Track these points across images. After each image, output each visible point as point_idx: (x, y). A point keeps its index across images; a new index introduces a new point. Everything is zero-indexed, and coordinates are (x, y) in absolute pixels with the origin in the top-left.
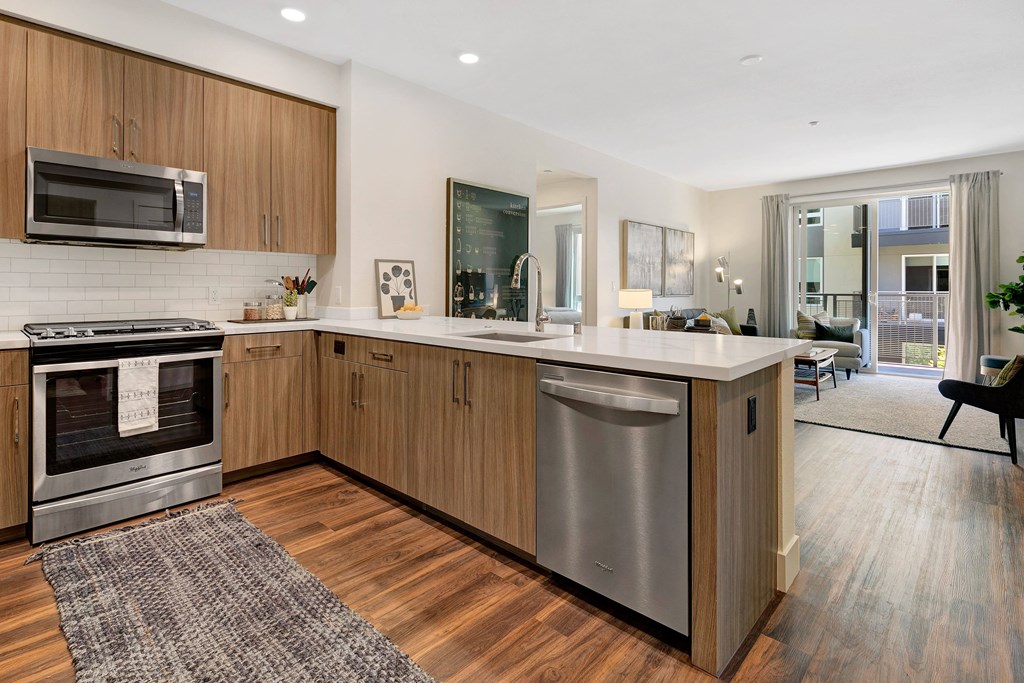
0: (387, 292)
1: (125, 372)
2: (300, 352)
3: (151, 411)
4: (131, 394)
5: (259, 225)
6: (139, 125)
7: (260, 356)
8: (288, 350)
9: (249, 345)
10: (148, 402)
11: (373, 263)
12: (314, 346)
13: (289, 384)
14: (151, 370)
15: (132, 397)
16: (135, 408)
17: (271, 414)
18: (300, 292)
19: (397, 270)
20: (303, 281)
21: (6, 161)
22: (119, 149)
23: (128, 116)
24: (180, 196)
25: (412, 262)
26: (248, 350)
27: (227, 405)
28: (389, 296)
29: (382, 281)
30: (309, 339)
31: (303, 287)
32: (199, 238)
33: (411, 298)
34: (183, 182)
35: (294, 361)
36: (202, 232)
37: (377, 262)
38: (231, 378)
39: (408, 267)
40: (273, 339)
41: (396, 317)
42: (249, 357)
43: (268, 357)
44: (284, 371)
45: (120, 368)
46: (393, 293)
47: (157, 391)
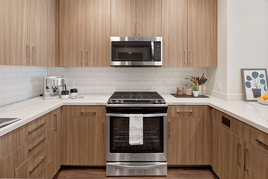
0: (249, 86)
1: (132, 120)
2: (201, 116)
3: (140, 137)
4: (134, 129)
5: (183, 56)
6: (141, 23)
7: (183, 115)
8: (196, 114)
9: (178, 111)
10: (139, 133)
11: (240, 71)
12: (209, 114)
13: (196, 130)
14: (140, 120)
15: (134, 130)
16: (135, 135)
17: (188, 143)
18: (200, 84)
19: (255, 75)
20: (201, 79)
21: (106, 43)
22: (135, 33)
23: (138, 21)
24: (153, 48)
25: (265, 70)
26: (178, 113)
27: (169, 136)
28: (250, 89)
29: (246, 81)
30: (206, 110)
31: (202, 81)
32: (160, 63)
33: (265, 90)
34: (154, 42)
35: (199, 119)
36: (160, 61)
37: (242, 71)
38: (171, 124)
39: (263, 72)
40: (189, 108)
41: (256, 101)
42: (178, 116)
43: (186, 117)
44: (194, 123)
45: (130, 118)
46: (253, 87)
47: (142, 128)
